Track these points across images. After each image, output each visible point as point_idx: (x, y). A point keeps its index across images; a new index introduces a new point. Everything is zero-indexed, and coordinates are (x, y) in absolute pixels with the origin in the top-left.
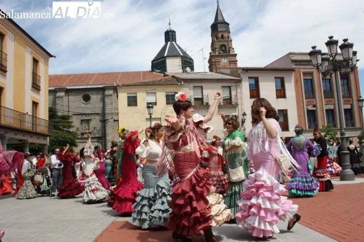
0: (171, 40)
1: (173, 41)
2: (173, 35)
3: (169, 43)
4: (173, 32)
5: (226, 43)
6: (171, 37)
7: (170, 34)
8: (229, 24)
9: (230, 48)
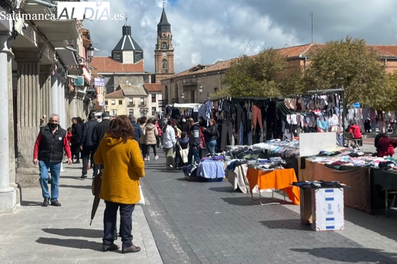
0: (127, 34)
1: (128, 34)
2: (128, 30)
3: (125, 36)
4: (129, 28)
5: (166, 41)
6: (127, 31)
7: (127, 29)
8: (170, 25)
9: (169, 45)
